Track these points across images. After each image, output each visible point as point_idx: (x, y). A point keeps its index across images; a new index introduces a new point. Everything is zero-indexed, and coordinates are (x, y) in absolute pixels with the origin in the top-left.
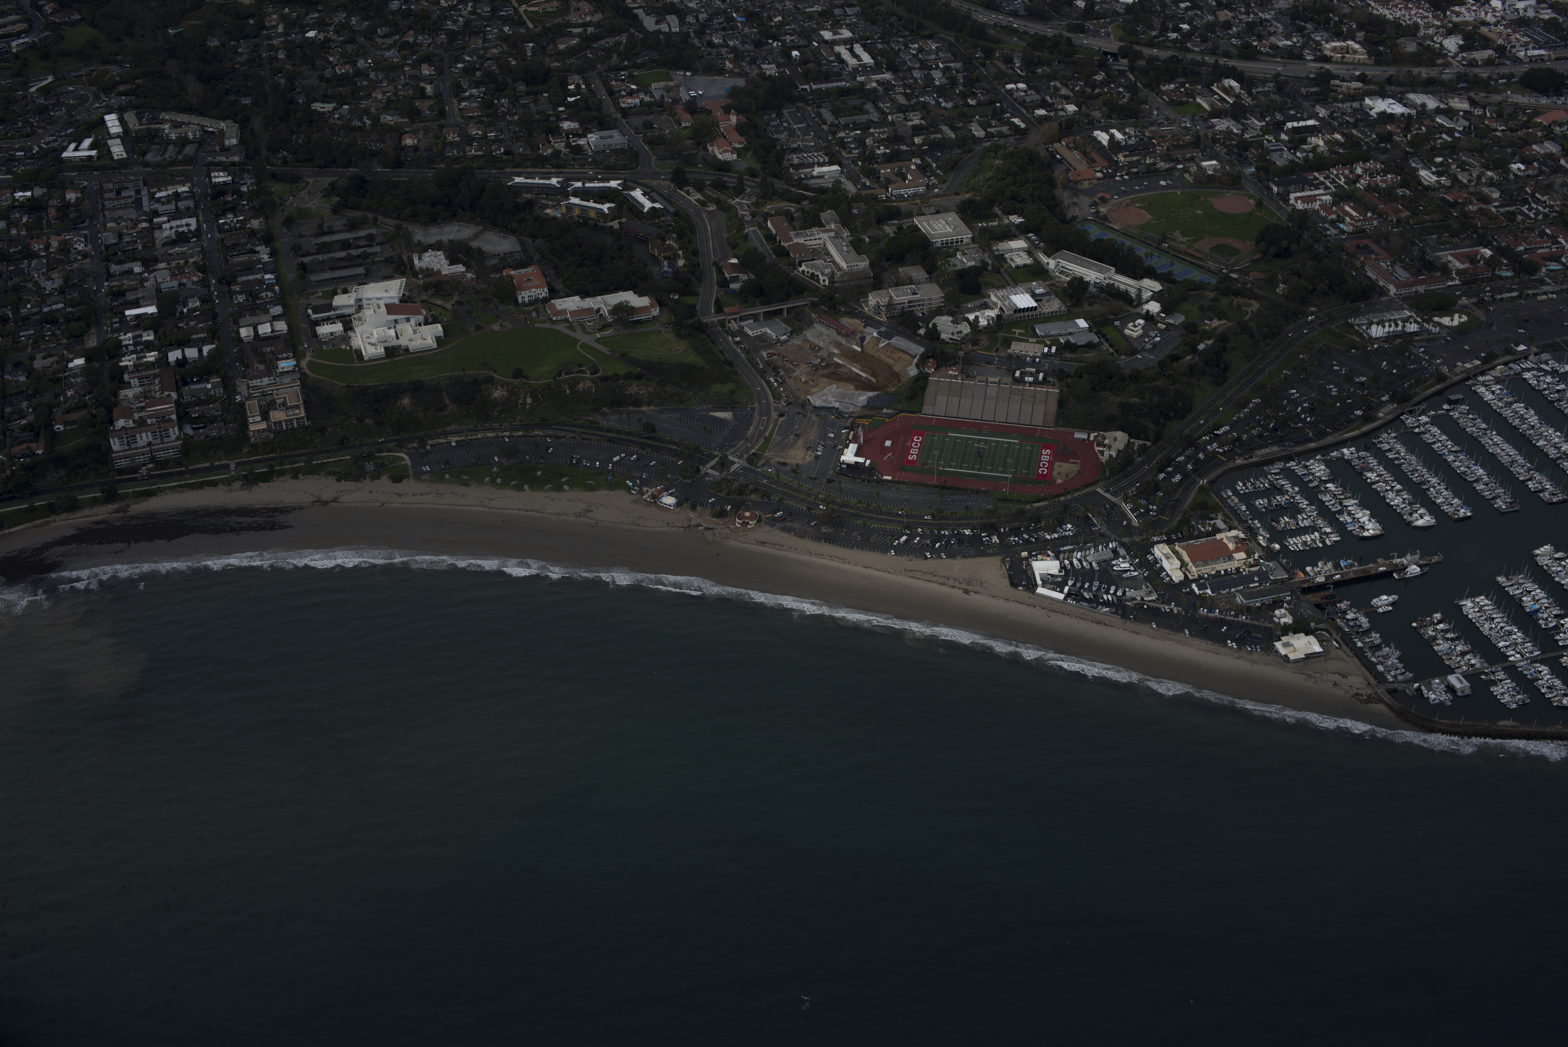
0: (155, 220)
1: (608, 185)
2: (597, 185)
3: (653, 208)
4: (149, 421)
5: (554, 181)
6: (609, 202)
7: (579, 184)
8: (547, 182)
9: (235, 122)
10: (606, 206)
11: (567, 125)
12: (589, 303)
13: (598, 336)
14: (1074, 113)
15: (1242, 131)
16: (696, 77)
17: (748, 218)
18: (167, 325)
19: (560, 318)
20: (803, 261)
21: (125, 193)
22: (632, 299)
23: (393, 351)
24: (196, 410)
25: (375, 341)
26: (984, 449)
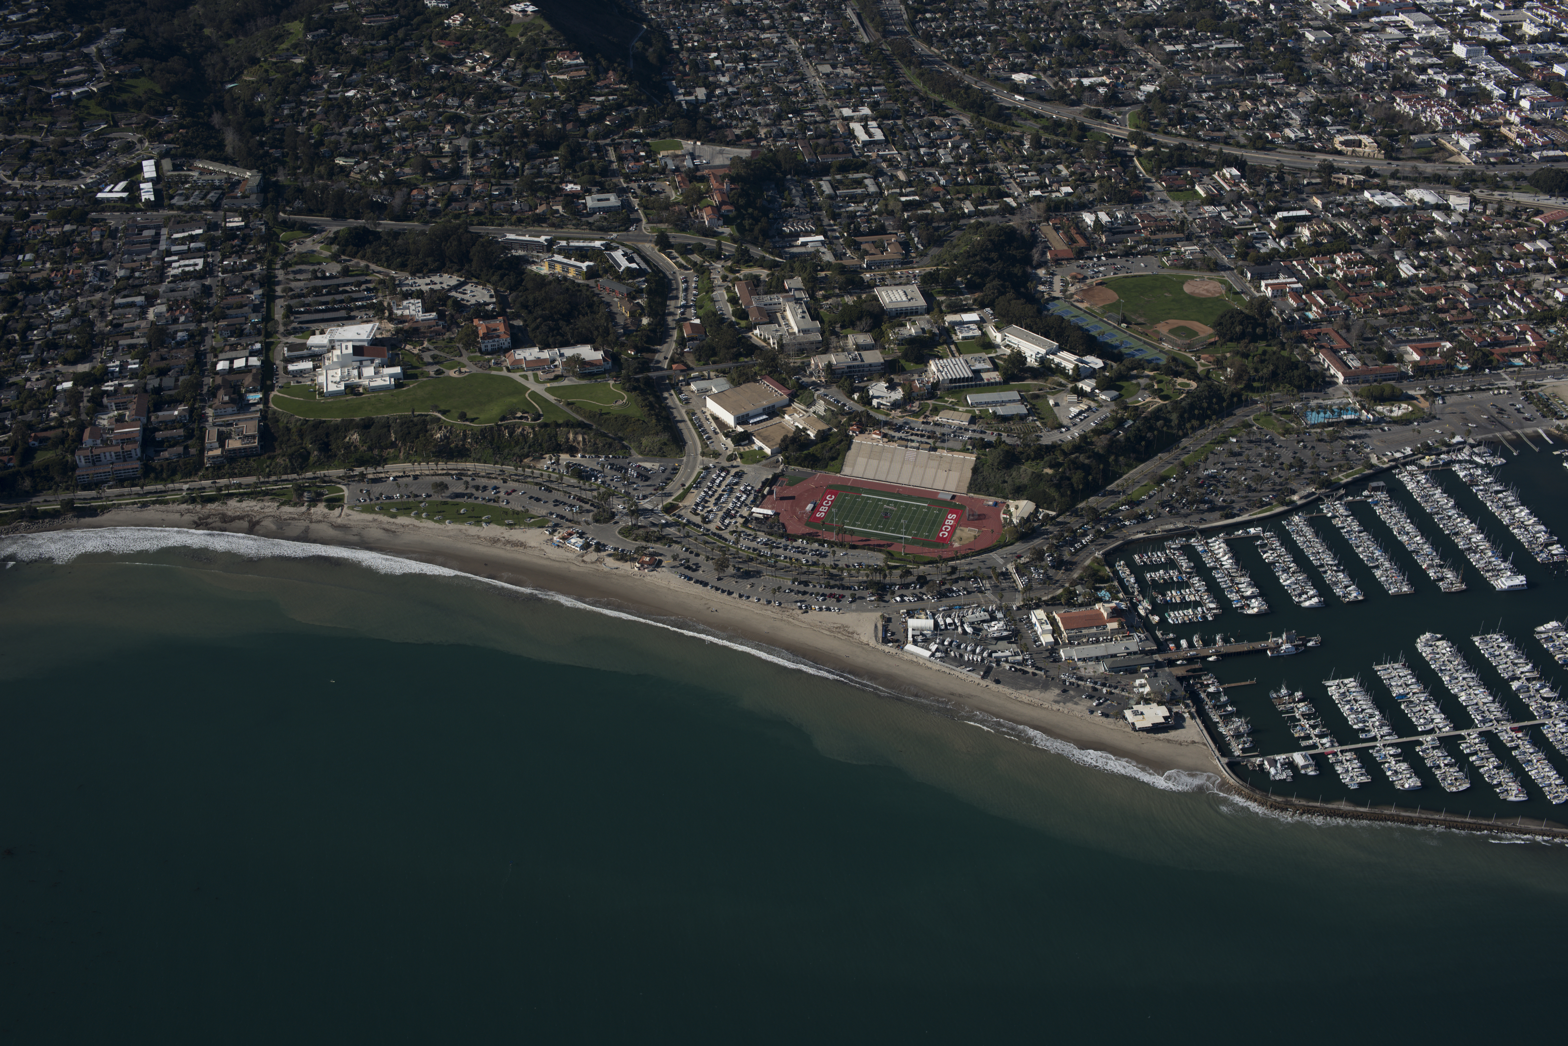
0: (167, 259)
1: (592, 244)
2: (582, 244)
3: (629, 268)
4: (115, 442)
5: (542, 239)
6: (590, 261)
7: (565, 243)
8: (536, 239)
9: (260, 171)
10: (587, 263)
11: (570, 187)
12: (546, 354)
13: (548, 385)
14: (1068, 194)
15: (1232, 218)
16: (705, 147)
17: (718, 281)
18: (153, 355)
19: (516, 367)
20: (759, 324)
21: (146, 233)
22: (588, 353)
23: (351, 389)
24: (160, 435)
25: (338, 379)
26: (892, 511)
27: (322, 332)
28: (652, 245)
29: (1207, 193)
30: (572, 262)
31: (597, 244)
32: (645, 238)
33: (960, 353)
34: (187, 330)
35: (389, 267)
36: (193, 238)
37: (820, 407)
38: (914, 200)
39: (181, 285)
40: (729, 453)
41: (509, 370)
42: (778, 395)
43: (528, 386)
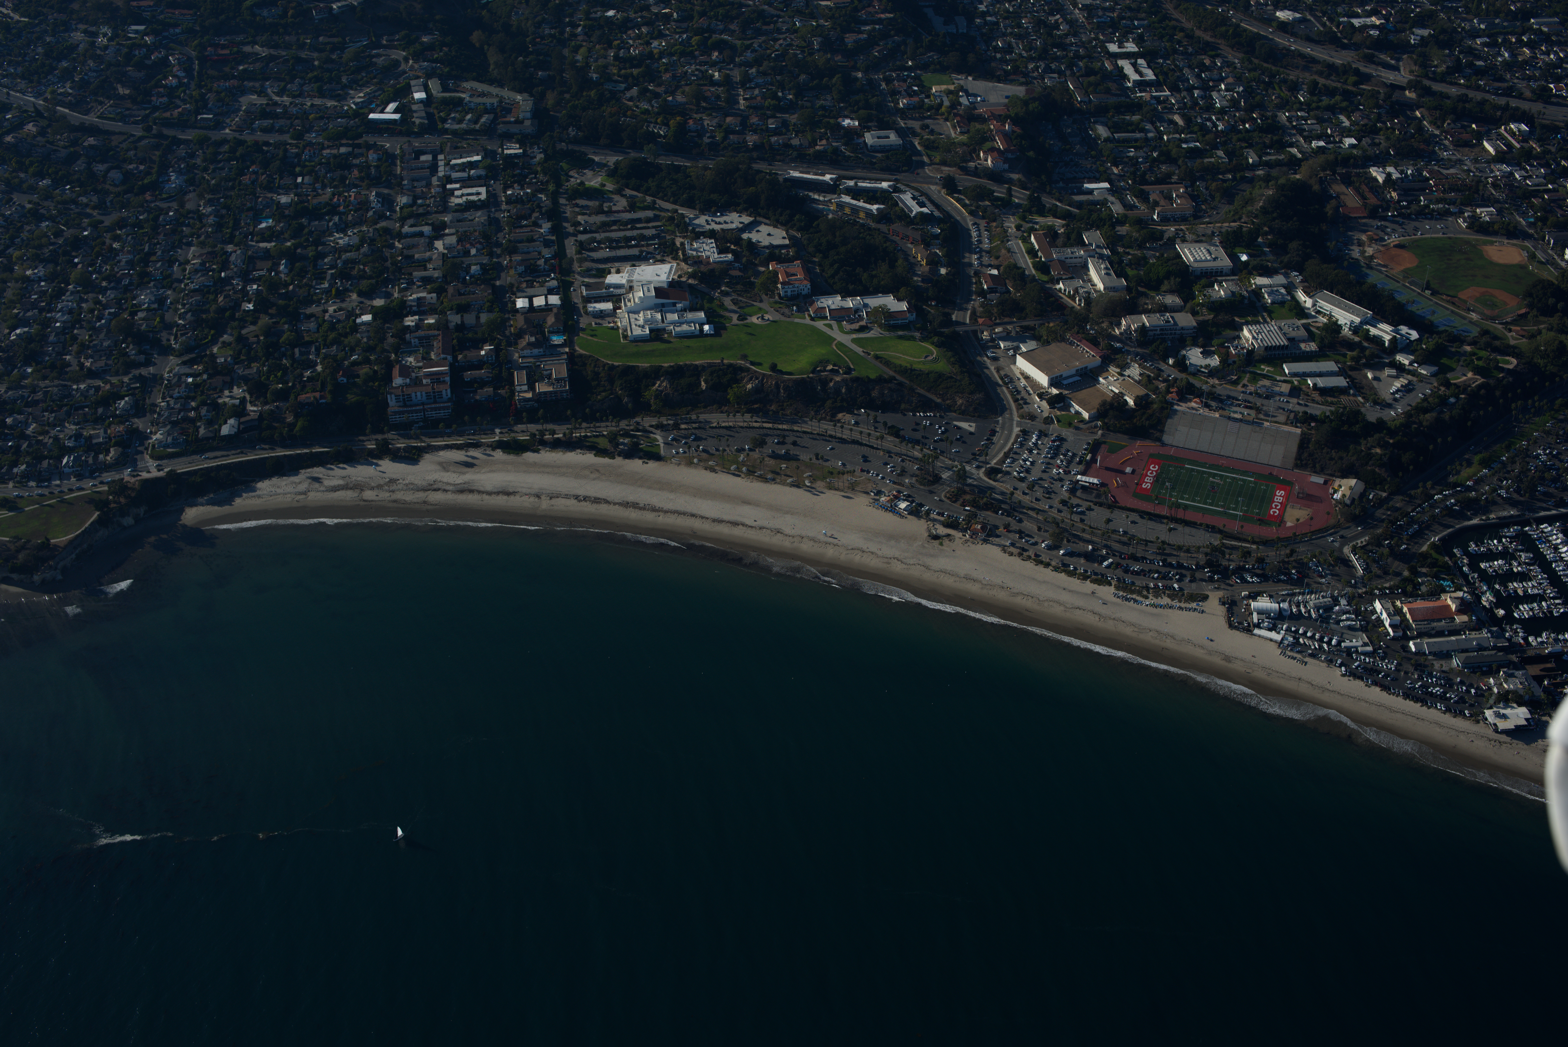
0: (449, 186)
1: (879, 186)
2: (869, 185)
3: (922, 213)
4: (424, 381)
5: (827, 177)
6: (879, 204)
7: (851, 183)
8: (821, 178)
9: (531, 95)
10: (875, 207)
11: (847, 122)
12: (850, 303)
13: (854, 336)
14: (1352, 146)
15: (1525, 178)
16: (976, 82)
17: (1012, 230)
18: (451, 290)
19: (820, 315)
20: (1061, 279)
21: (423, 158)
22: (890, 302)
23: (657, 334)
24: (469, 375)
25: (641, 322)
26: (1218, 484)
27: (618, 272)
28: (938, 188)
29: (1496, 150)
30: (861, 204)
31: (885, 185)
32: (930, 180)
33: (1272, 319)
34: (481, 265)
35: (675, 203)
36: (472, 165)
37: (1135, 371)
38: (1196, 147)
39: (467, 215)
40: (1046, 414)
41: (812, 319)
42: (1089, 356)
43: (834, 336)
